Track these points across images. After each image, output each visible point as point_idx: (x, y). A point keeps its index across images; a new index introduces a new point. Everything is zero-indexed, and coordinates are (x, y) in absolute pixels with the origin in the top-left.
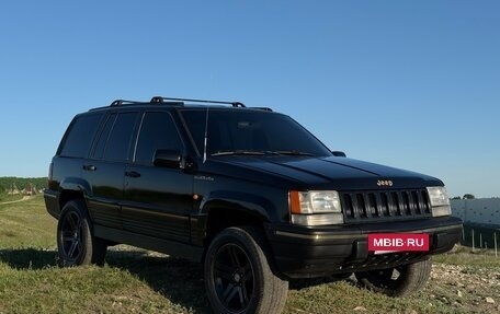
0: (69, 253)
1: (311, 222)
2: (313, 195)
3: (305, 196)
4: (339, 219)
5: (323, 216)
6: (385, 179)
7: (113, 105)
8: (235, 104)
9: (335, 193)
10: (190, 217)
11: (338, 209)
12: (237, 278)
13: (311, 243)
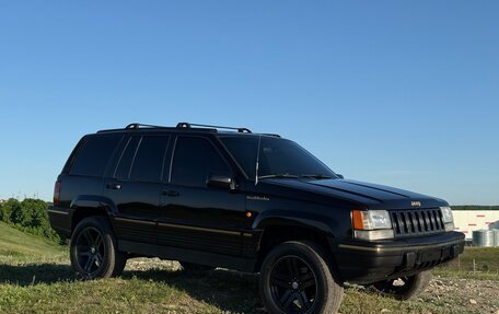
0: (85, 268)
1: (373, 236)
2: (372, 213)
3: (365, 214)
4: (391, 234)
5: (379, 232)
6: (416, 200)
7: (128, 128)
8: (240, 130)
9: (386, 213)
10: (242, 233)
11: (389, 226)
12: (295, 285)
13: (374, 254)
